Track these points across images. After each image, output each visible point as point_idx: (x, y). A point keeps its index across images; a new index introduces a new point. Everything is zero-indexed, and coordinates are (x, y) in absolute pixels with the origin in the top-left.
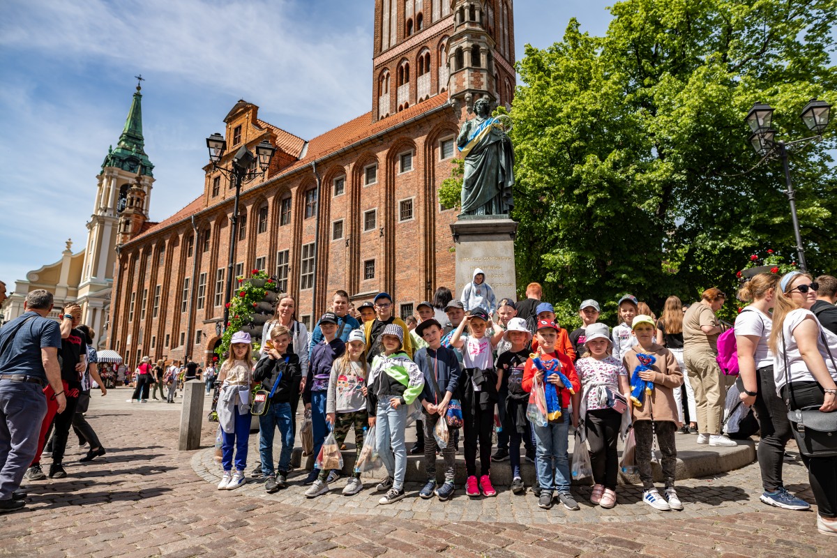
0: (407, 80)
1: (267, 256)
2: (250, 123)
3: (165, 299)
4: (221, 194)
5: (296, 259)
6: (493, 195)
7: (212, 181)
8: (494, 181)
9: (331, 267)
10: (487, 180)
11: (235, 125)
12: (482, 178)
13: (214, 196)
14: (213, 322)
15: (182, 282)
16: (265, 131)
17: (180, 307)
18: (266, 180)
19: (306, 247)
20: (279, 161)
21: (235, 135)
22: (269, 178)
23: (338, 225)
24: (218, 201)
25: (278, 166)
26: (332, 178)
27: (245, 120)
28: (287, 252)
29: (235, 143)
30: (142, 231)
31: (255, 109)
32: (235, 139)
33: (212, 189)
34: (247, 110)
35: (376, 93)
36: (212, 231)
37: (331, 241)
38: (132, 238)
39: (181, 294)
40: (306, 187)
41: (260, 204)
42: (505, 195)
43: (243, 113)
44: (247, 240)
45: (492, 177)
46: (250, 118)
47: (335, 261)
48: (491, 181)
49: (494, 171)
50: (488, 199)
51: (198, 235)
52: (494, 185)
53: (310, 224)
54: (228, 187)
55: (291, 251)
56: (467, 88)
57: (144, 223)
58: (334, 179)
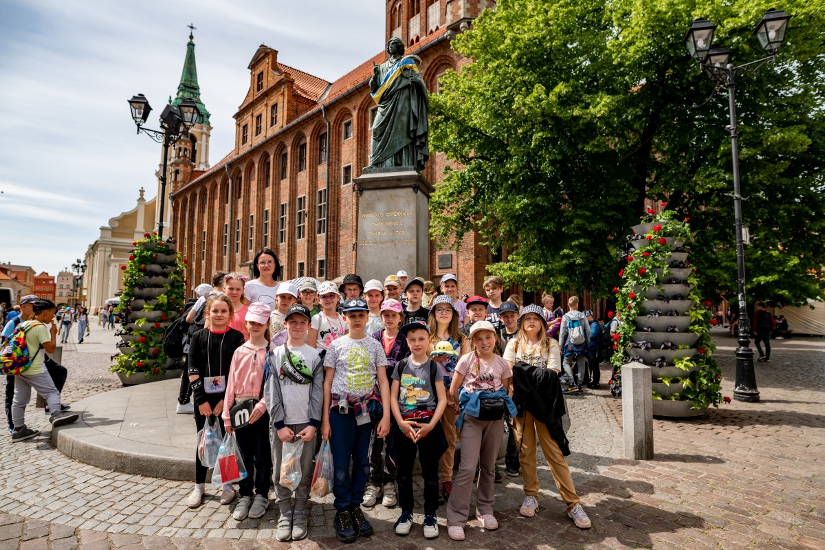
0: (418, 11)
1: (287, 202)
2: (270, 68)
3: (210, 244)
4: (249, 142)
5: (312, 206)
6: (404, 145)
7: (241, 129)
8: (405, 129)
9: (342, 212)
10: (397, 128)
11: (258, 72)
12: (391, 127)
13: (243, 143)
14: (247, 265)
15: (222, 227)
16: (283, 77)
17: (221, 251)
18: (285, 126)
19: (321, 192)
20: (297, 105)
21: (259, 81)
22: (287, 124)
23: (348, 169)
24: (245, 149)
25: (296, 111)
26: (341, 121)
27: (265, 66)
28: (304, 197)
29: (258, 90)
30: (191, 179)
31: (275, 53)
32: (259, 85)
33: (241, 137)
34: (267, 54)
35: (389, 27)
36: (243, 179)
37: (342, 186)
38: (182, 186)
39: (221, 239)
40: (319, 132)
41: (282, 151)
42: (418, 143)
43: (263, 58)
44: (271, 187)
45: (402, 125)
46: (270, 63)
47: (345, 206)
48: (402, 128)
49: (405, 119)
50: (398, 148)
51: (232, 183)
52: (405, 133)
53: (323, 169)
54: (254, 134)
55: (307, 197)
56: (462, 17)
57: (193, 171)
58: (343, 123)
